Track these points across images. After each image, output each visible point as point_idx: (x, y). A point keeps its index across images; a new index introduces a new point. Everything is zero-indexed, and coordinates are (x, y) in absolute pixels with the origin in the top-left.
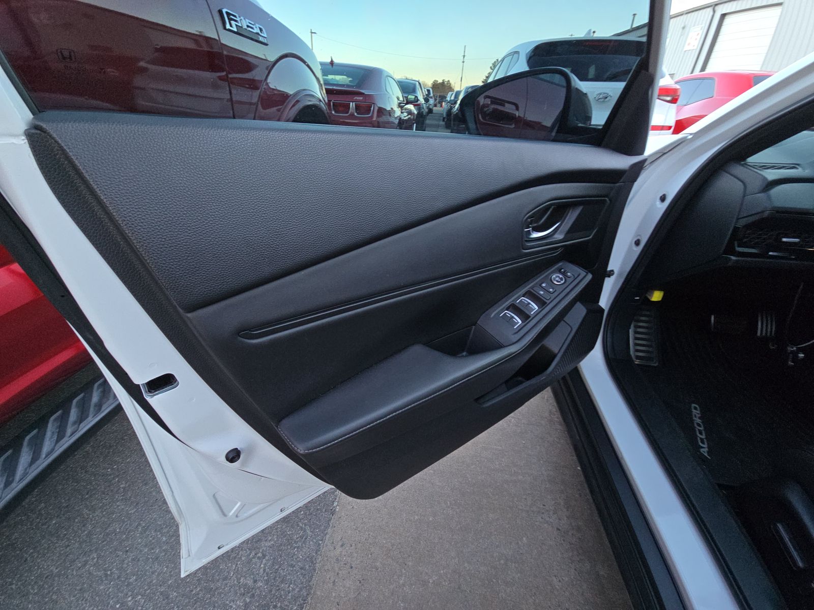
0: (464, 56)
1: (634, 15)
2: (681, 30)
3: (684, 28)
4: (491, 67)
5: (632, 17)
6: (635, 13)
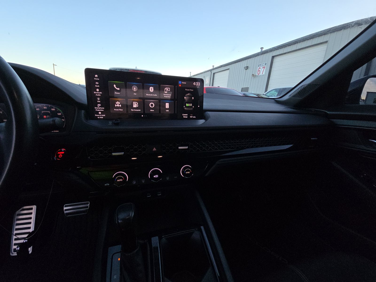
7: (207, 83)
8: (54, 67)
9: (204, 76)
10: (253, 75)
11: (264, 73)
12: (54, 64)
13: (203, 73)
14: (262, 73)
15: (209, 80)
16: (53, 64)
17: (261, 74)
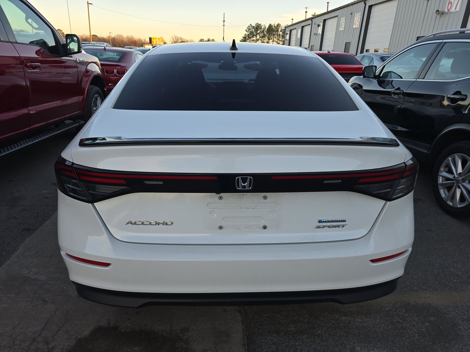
0: (224, 21)
1: (328, 3)
2: (350, 15)
3: (351, 14)
4: (246, 30)
5: (327, 4)
6: (328, 2)
7: (356, 26)
8: (89, 7)
9: (351, 13)
10: (438, 13)
11: (458, 9)
12: (89, 3)
13: (350, 6)
14: (455, 9)
15: (359, 20)
16: (88, 1)
17: (453, 10)
